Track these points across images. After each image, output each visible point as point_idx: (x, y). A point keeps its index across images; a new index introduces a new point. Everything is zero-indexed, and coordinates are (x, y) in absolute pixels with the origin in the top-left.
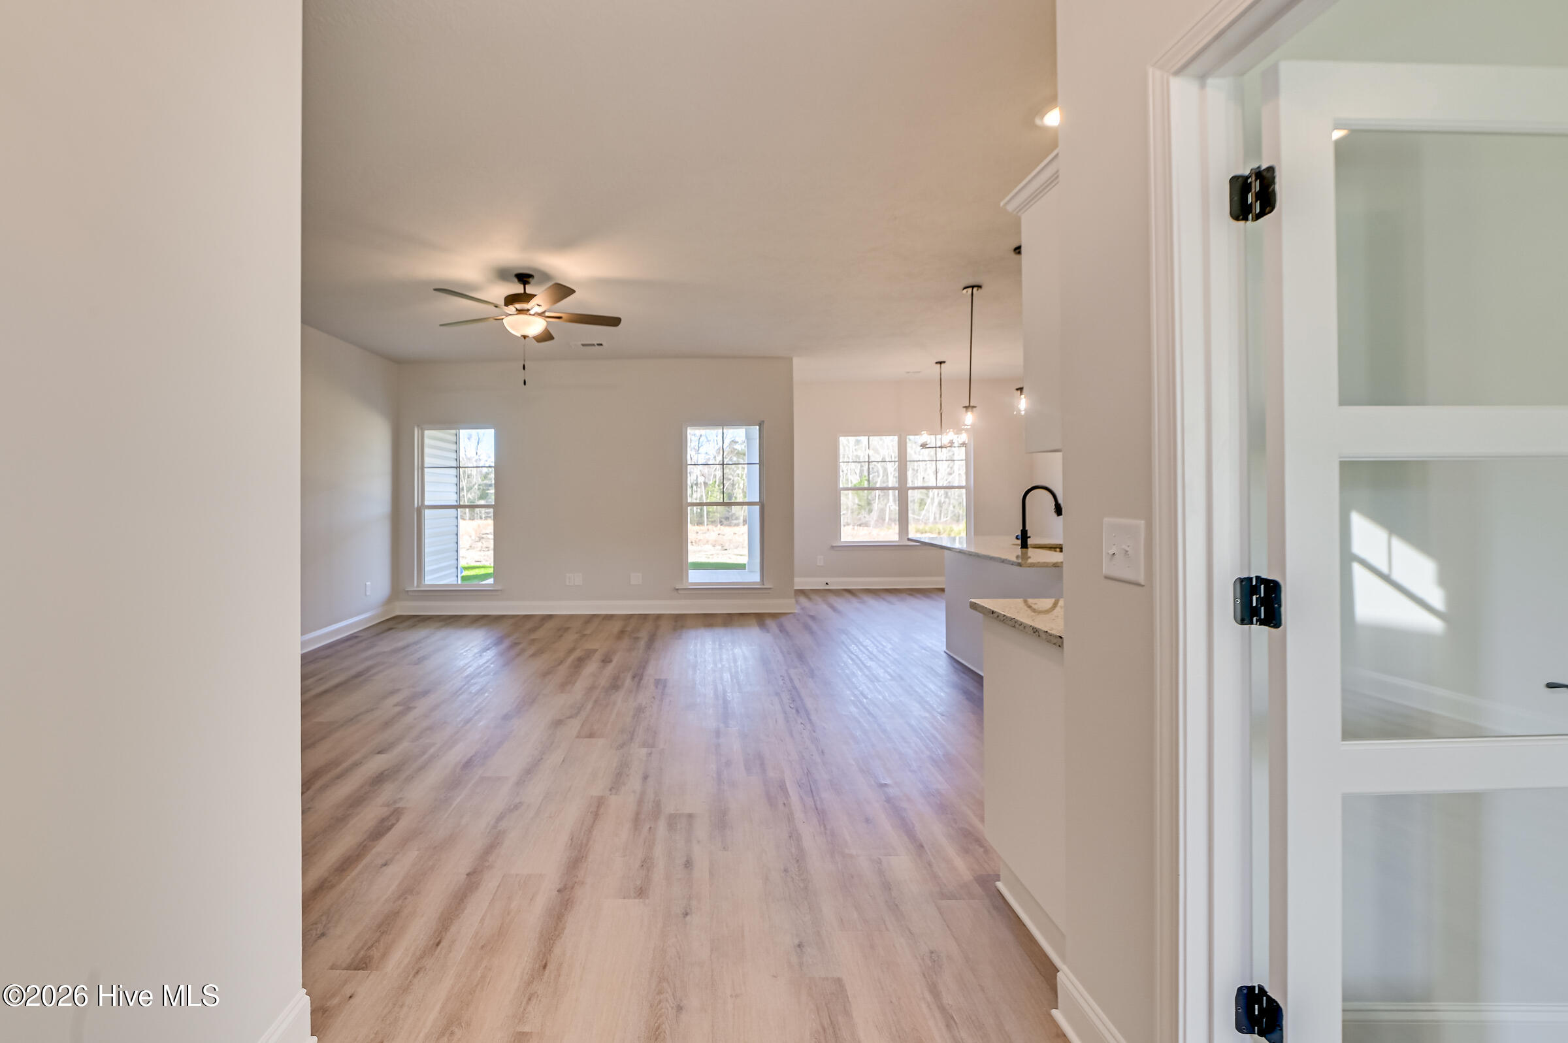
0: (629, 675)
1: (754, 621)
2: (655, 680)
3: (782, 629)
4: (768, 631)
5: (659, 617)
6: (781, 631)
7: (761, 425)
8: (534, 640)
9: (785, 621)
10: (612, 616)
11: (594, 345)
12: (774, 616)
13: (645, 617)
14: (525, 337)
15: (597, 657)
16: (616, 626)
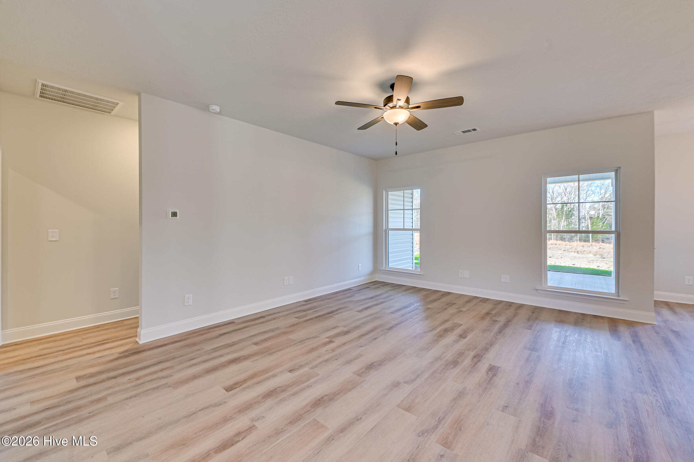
0: (472, 354)
1: (606, 325)
2: (490, 365)
3: (636, 339)
4: (619, 338)
5: (520, 306)
6: (634, 342)
7: (617, 171)
8: (428, 308)
9: (639, 329)
10: (488, 299)
11: (469, 131)
12: (630, 324)
13: (510, 305)
14: (396, 124)
15: (458, 331)
16: (486, 308)
